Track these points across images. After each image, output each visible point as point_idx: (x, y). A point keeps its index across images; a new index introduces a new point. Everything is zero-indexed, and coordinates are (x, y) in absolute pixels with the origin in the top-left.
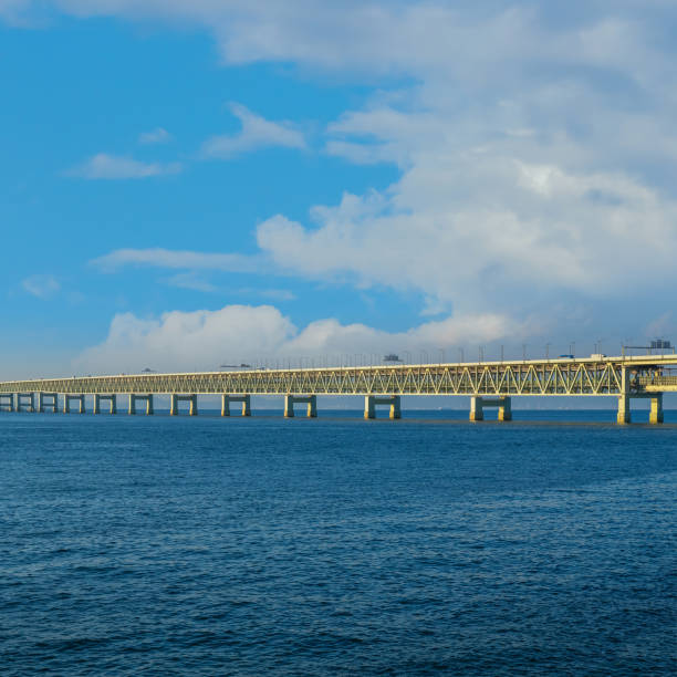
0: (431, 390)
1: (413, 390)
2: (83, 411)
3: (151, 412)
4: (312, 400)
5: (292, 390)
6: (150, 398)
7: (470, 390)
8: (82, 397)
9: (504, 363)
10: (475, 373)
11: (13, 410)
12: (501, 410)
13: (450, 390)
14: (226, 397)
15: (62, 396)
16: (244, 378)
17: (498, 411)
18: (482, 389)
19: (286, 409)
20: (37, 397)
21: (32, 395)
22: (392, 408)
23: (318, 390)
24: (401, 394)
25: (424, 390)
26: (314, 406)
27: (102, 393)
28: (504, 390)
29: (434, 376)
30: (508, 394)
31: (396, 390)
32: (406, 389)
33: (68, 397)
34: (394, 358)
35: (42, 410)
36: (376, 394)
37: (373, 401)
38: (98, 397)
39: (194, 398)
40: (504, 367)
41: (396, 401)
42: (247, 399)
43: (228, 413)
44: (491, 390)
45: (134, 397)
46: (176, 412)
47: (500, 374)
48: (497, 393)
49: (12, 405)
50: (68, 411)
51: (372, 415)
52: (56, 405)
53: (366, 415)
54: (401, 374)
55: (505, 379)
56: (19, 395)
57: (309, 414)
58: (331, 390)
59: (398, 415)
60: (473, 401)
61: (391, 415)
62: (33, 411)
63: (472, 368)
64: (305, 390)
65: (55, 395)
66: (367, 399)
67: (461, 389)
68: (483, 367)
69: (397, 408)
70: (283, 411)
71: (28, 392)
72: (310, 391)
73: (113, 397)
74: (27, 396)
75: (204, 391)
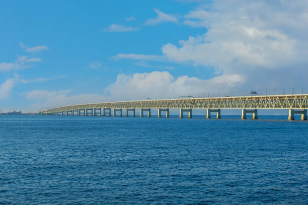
0: (271, 106)
1: (263, 107)
2: (121, 116)
3: (150, 116)
4: (219, 111)
5: (210, 107)
6: (149, 110)
7: (289, 106)
8: (121, 110)
9: (304, 95)
10: (291, 99)
11: (92, 115)
12: (303, 115)
13: (279, 106)
14: (182, 110)
15: (113, 109)
16: (190, 102)
17: (301, 116)
18: (294, 106)
19: (207, 115)
20: (102, 110)
21: (100, 109)
22: (254, 115)
23: (221, 106)
24: (258, 108)
25: (268, 106)
26: (219, 114)
27: (129, 108)
28: (304, 106)
29: (272, 100)
30: (305, 108)
31: (256, 107)
32: (260, 106)
33: (115, 110)
34: (255, 93)
35: (104, 115)
36: (246, 108)
37: (245, 111)
38: (128, 110)
39: (168, 110)
40: (304, 96)
41: (255, 111)
42: (190, 110)
43: (182, 116)
44: (298, 107)
45: (143, 110)
46: (160, 116)
47: (302, 99)
48: (301, 108)
49: (92, 113)
50: (115, 115)
51: (245, 117)
52: (110, 113)
53: (242, 117)
54: (258, 100)
55: (304, 102)
56: (95, 109)
57: (217, 117)
58: (227, 107)
59: (256, 118)
60: (290, 111)
61: (253, 117)
62: (101, 116)
63: (290, 97)
64: (216, 107)
65: (110, 109)
66: (243, 110)
67: (285, 106)
68: (294, 97)
69: (256, 114)
70: (206, 116)
71: (99, 108)
72: (218, 107)
73: (134, 110)
74: (98, 109)
75: (172, 107)
